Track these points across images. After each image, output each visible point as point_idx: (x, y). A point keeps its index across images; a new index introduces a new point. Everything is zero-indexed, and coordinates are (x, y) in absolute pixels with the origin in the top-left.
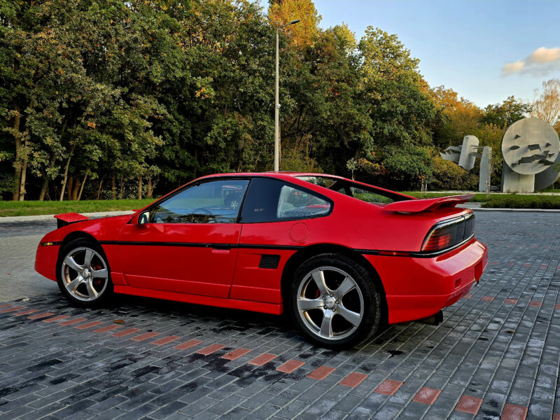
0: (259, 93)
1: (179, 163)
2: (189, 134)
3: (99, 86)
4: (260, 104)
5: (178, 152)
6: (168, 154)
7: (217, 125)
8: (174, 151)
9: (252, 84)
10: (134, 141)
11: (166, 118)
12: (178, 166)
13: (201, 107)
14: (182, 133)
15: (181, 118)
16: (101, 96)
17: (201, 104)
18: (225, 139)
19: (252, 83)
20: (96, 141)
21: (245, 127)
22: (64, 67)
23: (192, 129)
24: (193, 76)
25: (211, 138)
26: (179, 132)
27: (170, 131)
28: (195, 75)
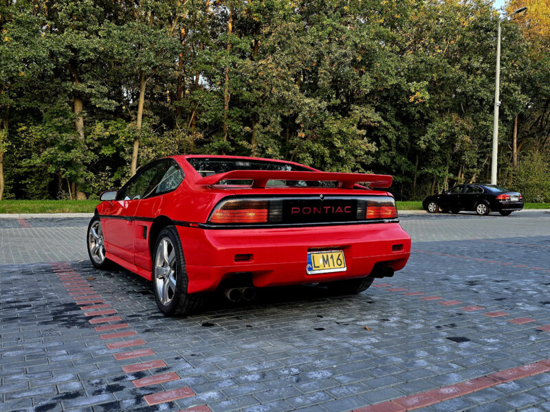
0: (480, 91)
1: (395, 169)
2: (406, 139)
3: (307, 101)
4: (481, 104)
5: (394, 157)
6: (383, 160)
7: (433, 128)
8: (390, 157)
9: (471, 84)
10: (343, 148)
11: (381, 125)
12: (394, 171)
13: (419, 112)
14: (398, 138)
15: (398, 124)
16: (308, 109)
17: (418, 109)
18: (439, 142)
19: (473, 82)
20: (308, 149)
21: (463, 128)
22: (277, 86)
23: (410, 134)
24: (408, 82)
25: (425, 141)
26: (395, 137)
27: (385, 137)
28: (410, 80)
